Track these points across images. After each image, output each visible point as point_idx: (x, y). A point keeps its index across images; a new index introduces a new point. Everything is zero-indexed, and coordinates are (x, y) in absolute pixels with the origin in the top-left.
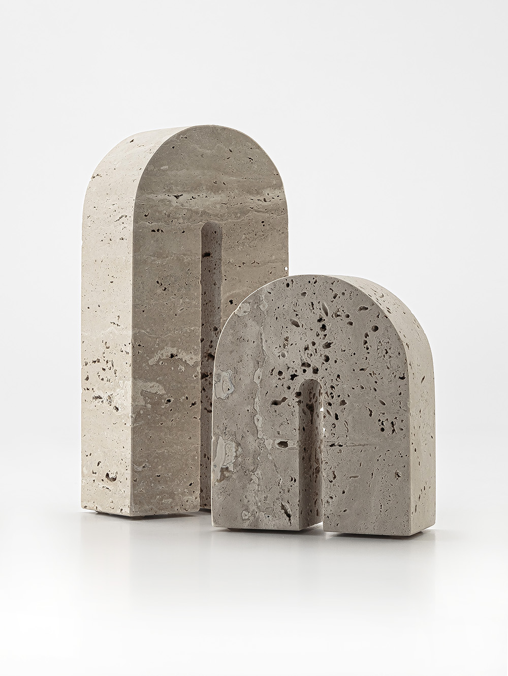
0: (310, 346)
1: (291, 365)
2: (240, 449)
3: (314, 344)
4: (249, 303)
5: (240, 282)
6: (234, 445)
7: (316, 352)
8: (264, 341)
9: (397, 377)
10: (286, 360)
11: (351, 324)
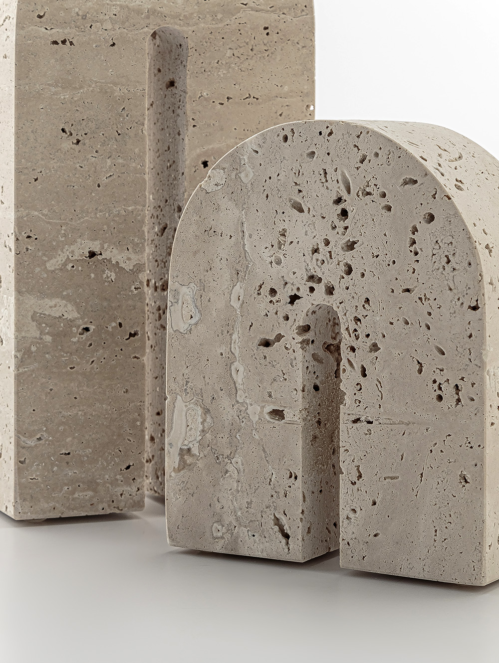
0: (322, 246)
1: (290, 278)
2: (209, 419)
3: (327, 243)
4: (224, 169)
5: (222, 130)
6: (200, 411)
7: (331, 256)
8: (247, 235)
9: (466, 306)
10: (282, 270)
11: (389, 208)
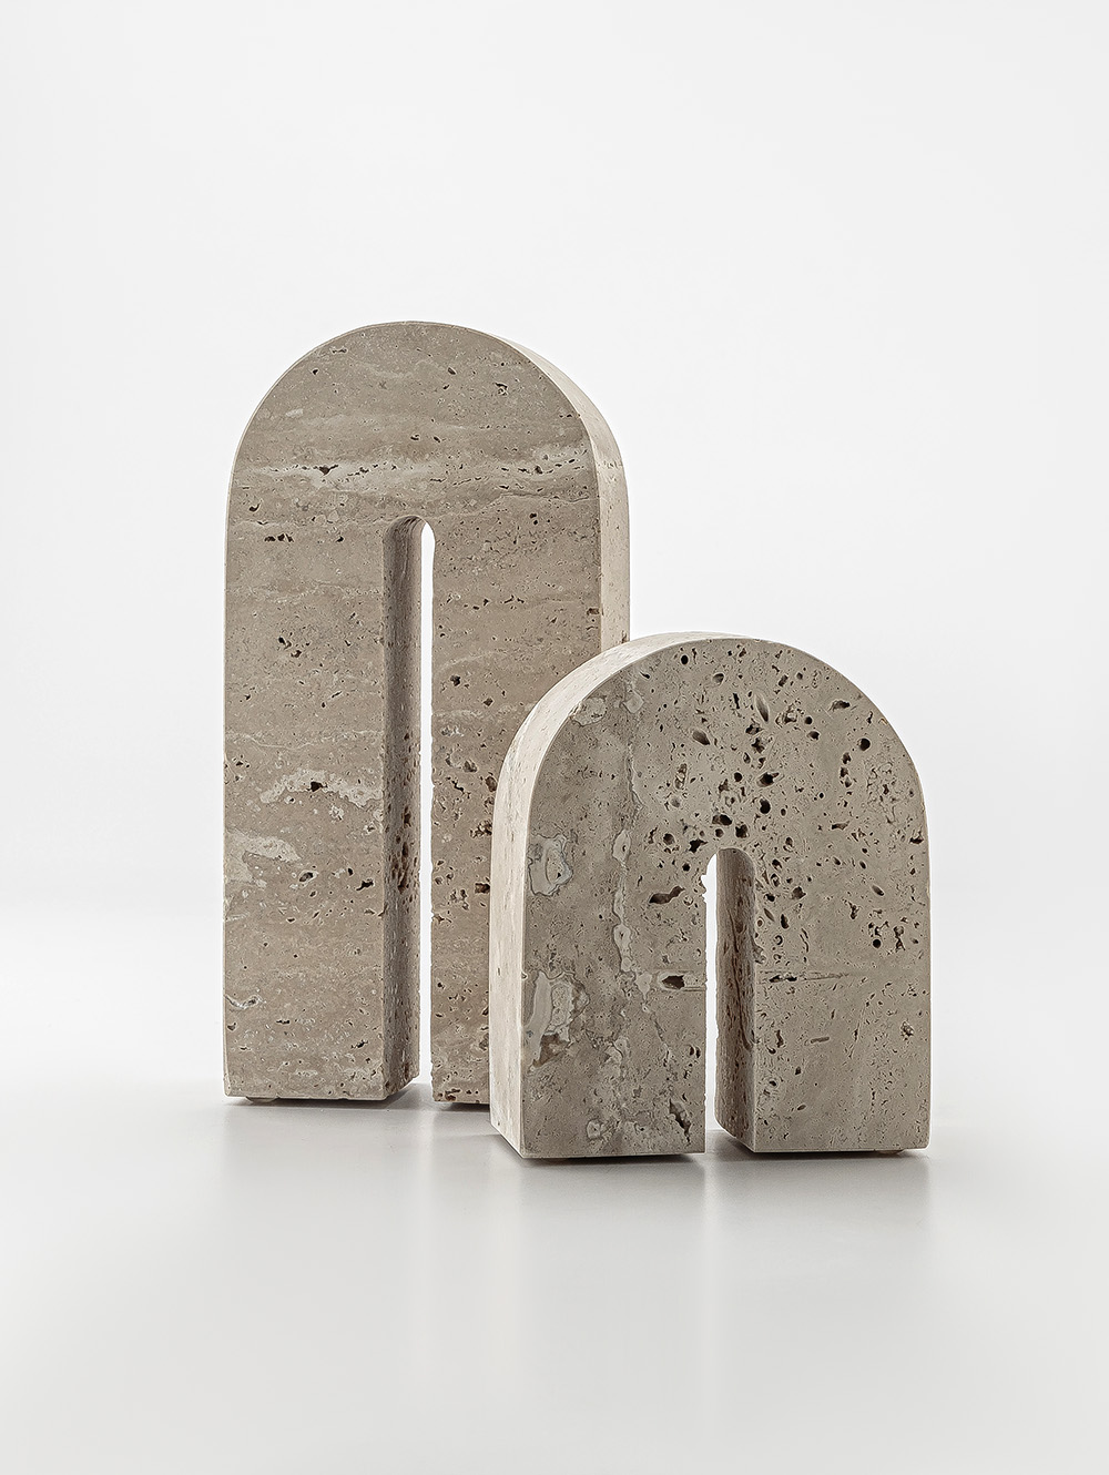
0: (732, 781)
1: (691, 821)
2: (583, 996)
3: (738, 777)
4: (604, 697)
6: (570, 987)
7: (743, 794)
8: (635, 773)
9: (908, 839)
10: (682, 813)
11: (815, 736)
